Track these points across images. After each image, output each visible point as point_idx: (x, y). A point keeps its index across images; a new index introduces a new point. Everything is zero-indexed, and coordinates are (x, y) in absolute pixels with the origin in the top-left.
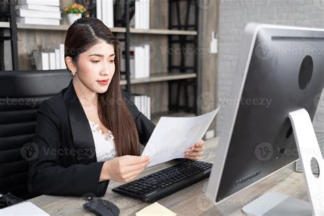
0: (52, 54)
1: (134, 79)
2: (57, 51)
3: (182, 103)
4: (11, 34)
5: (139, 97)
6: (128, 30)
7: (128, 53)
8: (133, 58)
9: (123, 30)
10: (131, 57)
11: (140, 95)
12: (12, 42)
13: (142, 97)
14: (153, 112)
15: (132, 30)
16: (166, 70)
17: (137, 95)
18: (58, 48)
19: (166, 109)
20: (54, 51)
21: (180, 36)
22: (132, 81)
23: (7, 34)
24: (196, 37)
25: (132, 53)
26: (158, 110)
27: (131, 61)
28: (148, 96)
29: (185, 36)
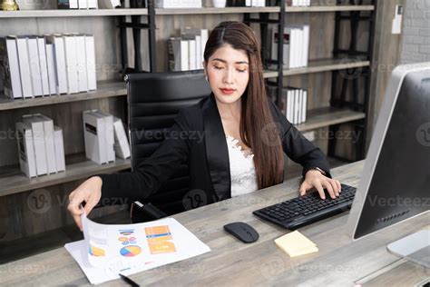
0: (192, 42)
1: (288, 69)
2: (198, 38)
3: (348, 98)
4: (149, 22)
5: (293, 91)
6: (283, 9)
7: (282, 37)
8: (288, 43)
9: (277, 9)
10: (285, 41)
11: (295, 89)
12: (149, 31)
13: (297, 91)
14: (310, 108)
15: (288, 9)
16: (330, 55)
17: (291, 88)
18: (200, 35)
19: (327, 104)
20: (194, 39)
21: (352, 12)
22: (285, 73)
23: (144, 21)
24: (373, 12)
25: (287, 37)
26: (316, 106)
27: (285, 46)
28: (304, 90)
29: (359, 12)
